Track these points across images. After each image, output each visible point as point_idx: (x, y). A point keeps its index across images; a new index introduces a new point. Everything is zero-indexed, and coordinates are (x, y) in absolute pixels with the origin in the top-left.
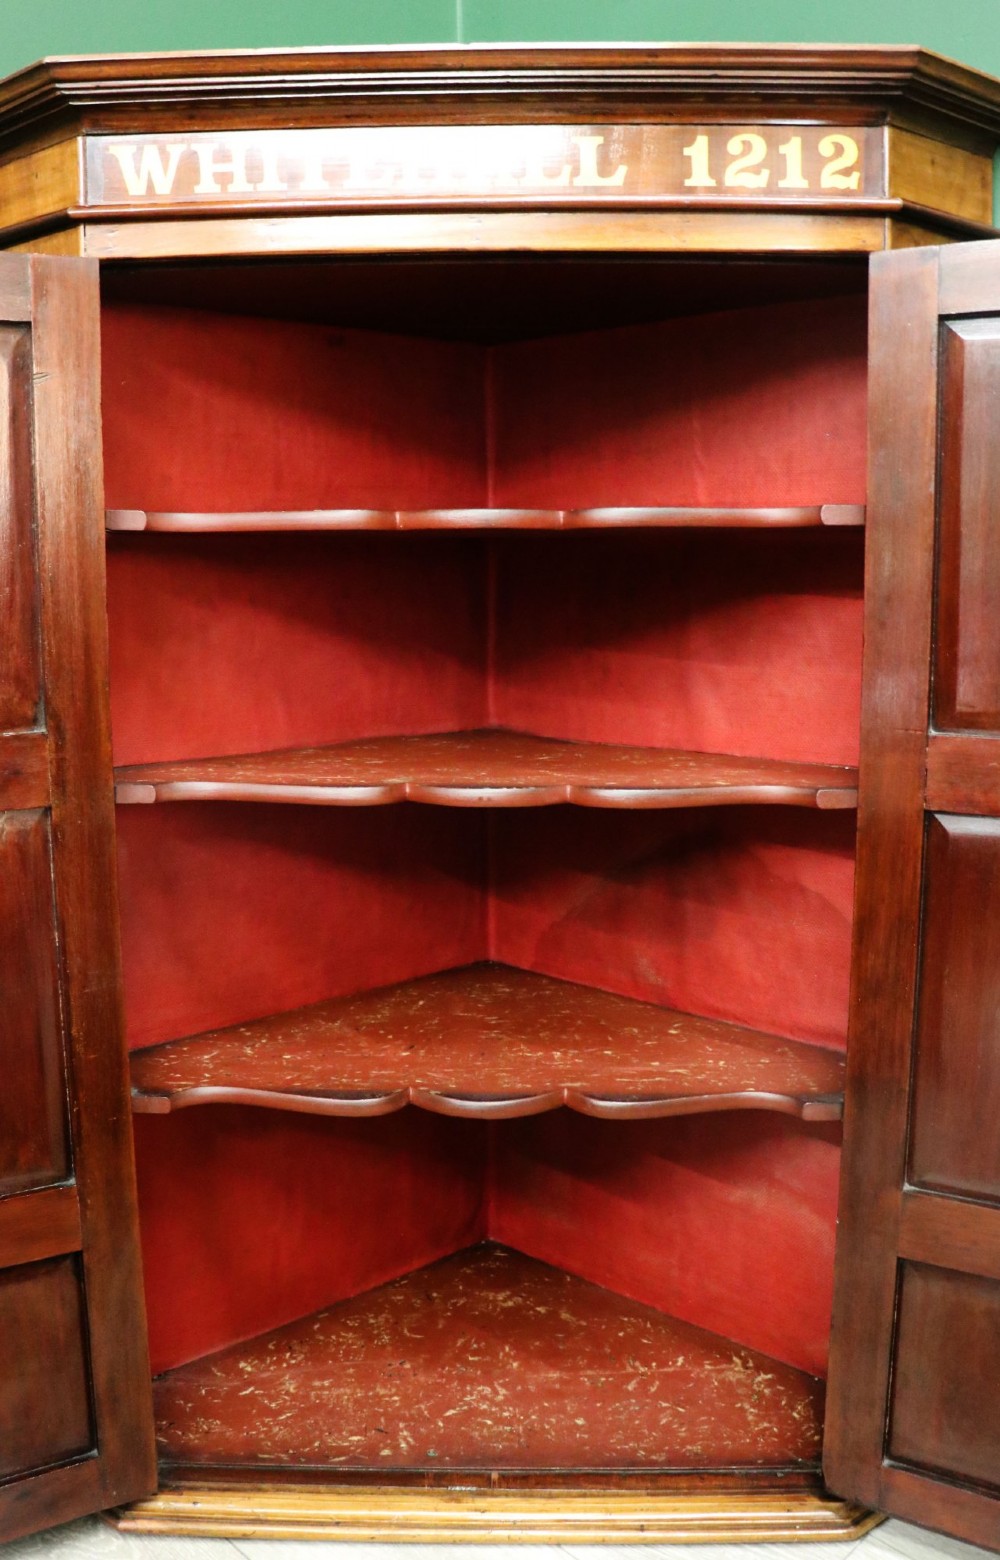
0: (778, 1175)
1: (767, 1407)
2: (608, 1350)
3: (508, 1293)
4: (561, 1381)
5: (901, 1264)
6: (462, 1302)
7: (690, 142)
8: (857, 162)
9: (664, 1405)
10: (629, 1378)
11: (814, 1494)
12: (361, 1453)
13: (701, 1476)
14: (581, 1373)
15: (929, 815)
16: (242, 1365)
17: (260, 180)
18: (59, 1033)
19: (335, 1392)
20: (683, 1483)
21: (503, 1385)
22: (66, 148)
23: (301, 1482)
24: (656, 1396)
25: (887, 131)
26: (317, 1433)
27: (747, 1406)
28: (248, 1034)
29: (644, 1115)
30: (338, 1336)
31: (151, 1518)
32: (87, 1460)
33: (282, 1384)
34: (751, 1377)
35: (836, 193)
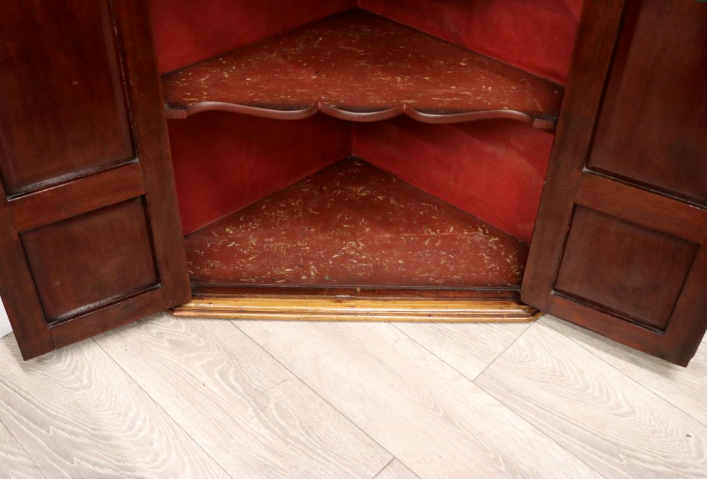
0: (512, 142)
1: (495, 256)
2: (415, 222)
3: (363, 188)
4: (392, 239)
5: (575, 206)
6: (339, 193)
9: (443, 253)
10: (426, 238)
11: (515, 302)
12: (291, 278)
13: (460, 291)
14: (401, 235)
16: (227, 230)
19: (276, 244)
20: (451, 295)
21: (361, 241)
23: (263, 293)
24: (439, 249)
26: (269, 267)
27: (484, 255)
28: (224, 62)
30: (276, 213)
31: (189, 311)
32: (156, 289)
33: (249, 240)
34: (488, 239)
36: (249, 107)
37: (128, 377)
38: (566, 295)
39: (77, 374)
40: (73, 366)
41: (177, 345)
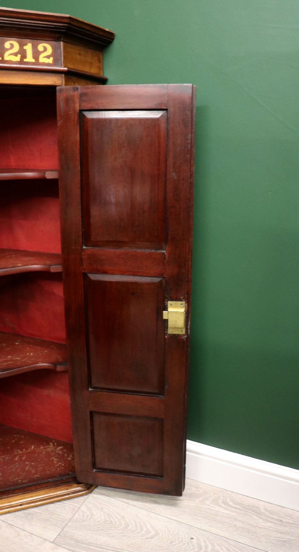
5: (91, 413)
8: (52, 54)
9: (27, 463)
10: (16, 456)
11: (75, 483)
13: (39, 485)
15: (85, 275)
20: (34, 488)
24: (25, 461)
25: (62, 43)
27: (54, 459)
34: (56, 449)
35: (44, 64)
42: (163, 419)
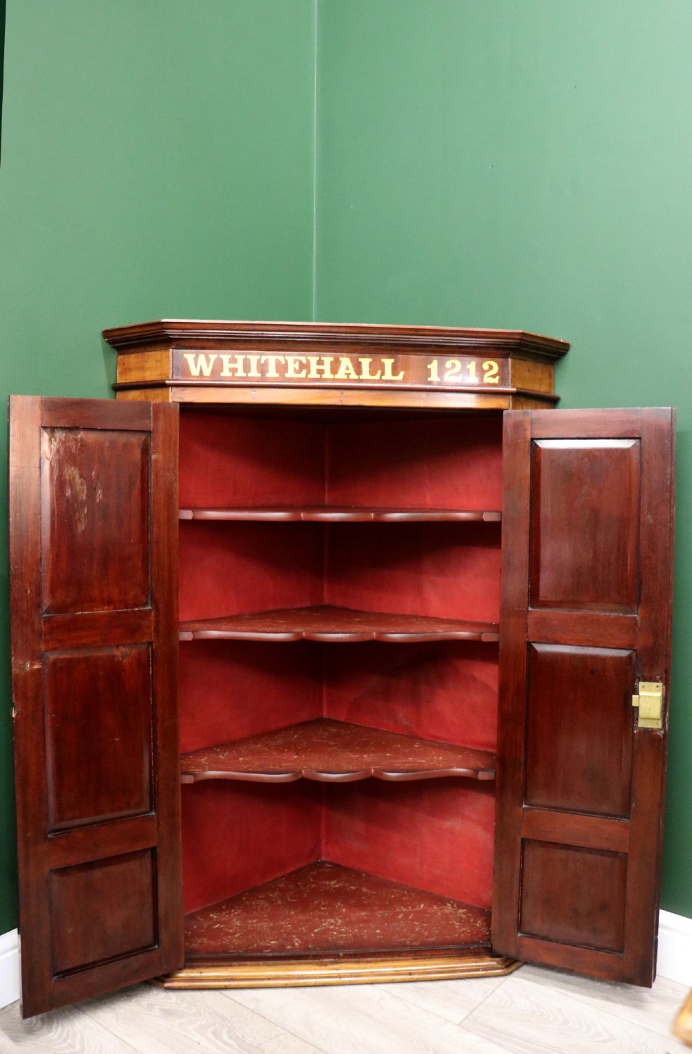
0: (466, 813)
1: (464, 922)
2: (388, 903)
3: (335, 882)
4: (366, 915)
5: (523, 841)
6: (313, 886)
7: (430, 362)
8: (498, 373)
9: (417, 923)
10: (399, 914)
11: (488, 955)
12: (277, 948)
13: (436, 951)
14: (376, 912)
15: (529, 644)
16: (211, 915)
17: (249, 371)
18: (150, 745)
19: (260, 924)
20: (429, 954)
21: (340, 919)
22: (164, 353)
23: (251, 961)
24: (413, 920)
25: (510, 359)
26: (255, 941)
27: (455, 922)
28: (218, 750)
29: (408, 779)
30: (256, 902)
31: (180, 981)
32: (153, 950)
33: (233, 922)
34: (456, 911)
35: (489, 385)
36: (246, 774)
37: (122, 1042)
38: (533, 936)
39: (69, 1041)
40: (64, 1035)
41: (168, 1013)
42: (627, 854)
